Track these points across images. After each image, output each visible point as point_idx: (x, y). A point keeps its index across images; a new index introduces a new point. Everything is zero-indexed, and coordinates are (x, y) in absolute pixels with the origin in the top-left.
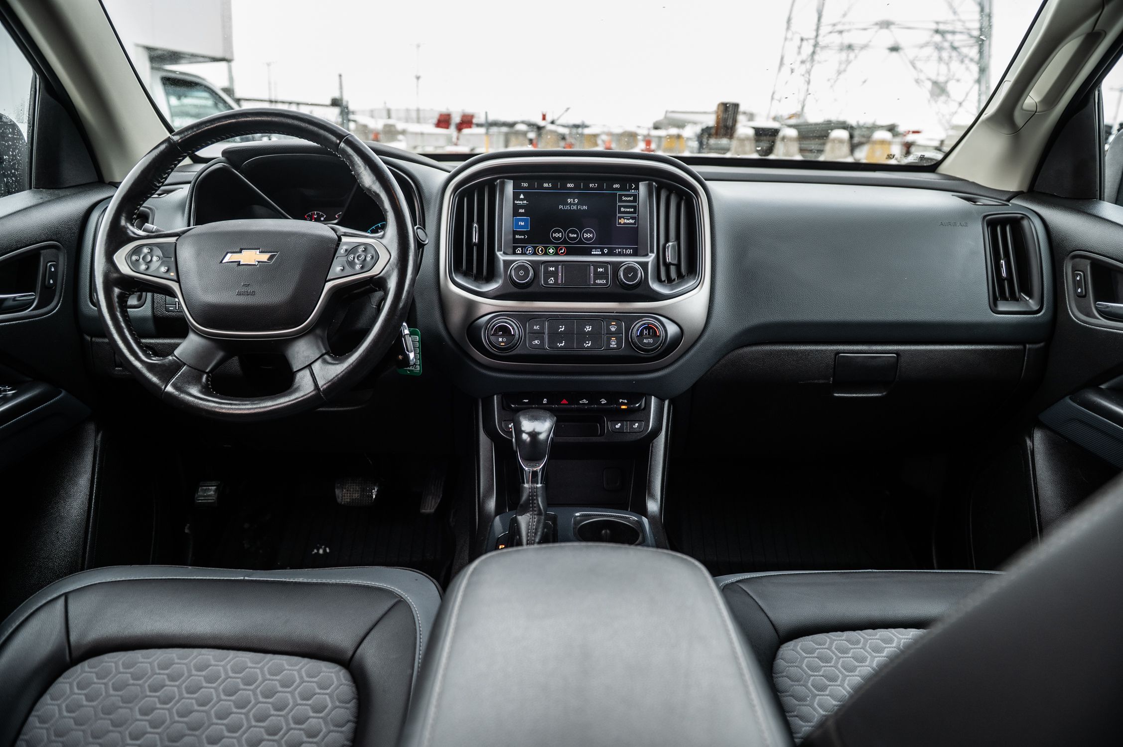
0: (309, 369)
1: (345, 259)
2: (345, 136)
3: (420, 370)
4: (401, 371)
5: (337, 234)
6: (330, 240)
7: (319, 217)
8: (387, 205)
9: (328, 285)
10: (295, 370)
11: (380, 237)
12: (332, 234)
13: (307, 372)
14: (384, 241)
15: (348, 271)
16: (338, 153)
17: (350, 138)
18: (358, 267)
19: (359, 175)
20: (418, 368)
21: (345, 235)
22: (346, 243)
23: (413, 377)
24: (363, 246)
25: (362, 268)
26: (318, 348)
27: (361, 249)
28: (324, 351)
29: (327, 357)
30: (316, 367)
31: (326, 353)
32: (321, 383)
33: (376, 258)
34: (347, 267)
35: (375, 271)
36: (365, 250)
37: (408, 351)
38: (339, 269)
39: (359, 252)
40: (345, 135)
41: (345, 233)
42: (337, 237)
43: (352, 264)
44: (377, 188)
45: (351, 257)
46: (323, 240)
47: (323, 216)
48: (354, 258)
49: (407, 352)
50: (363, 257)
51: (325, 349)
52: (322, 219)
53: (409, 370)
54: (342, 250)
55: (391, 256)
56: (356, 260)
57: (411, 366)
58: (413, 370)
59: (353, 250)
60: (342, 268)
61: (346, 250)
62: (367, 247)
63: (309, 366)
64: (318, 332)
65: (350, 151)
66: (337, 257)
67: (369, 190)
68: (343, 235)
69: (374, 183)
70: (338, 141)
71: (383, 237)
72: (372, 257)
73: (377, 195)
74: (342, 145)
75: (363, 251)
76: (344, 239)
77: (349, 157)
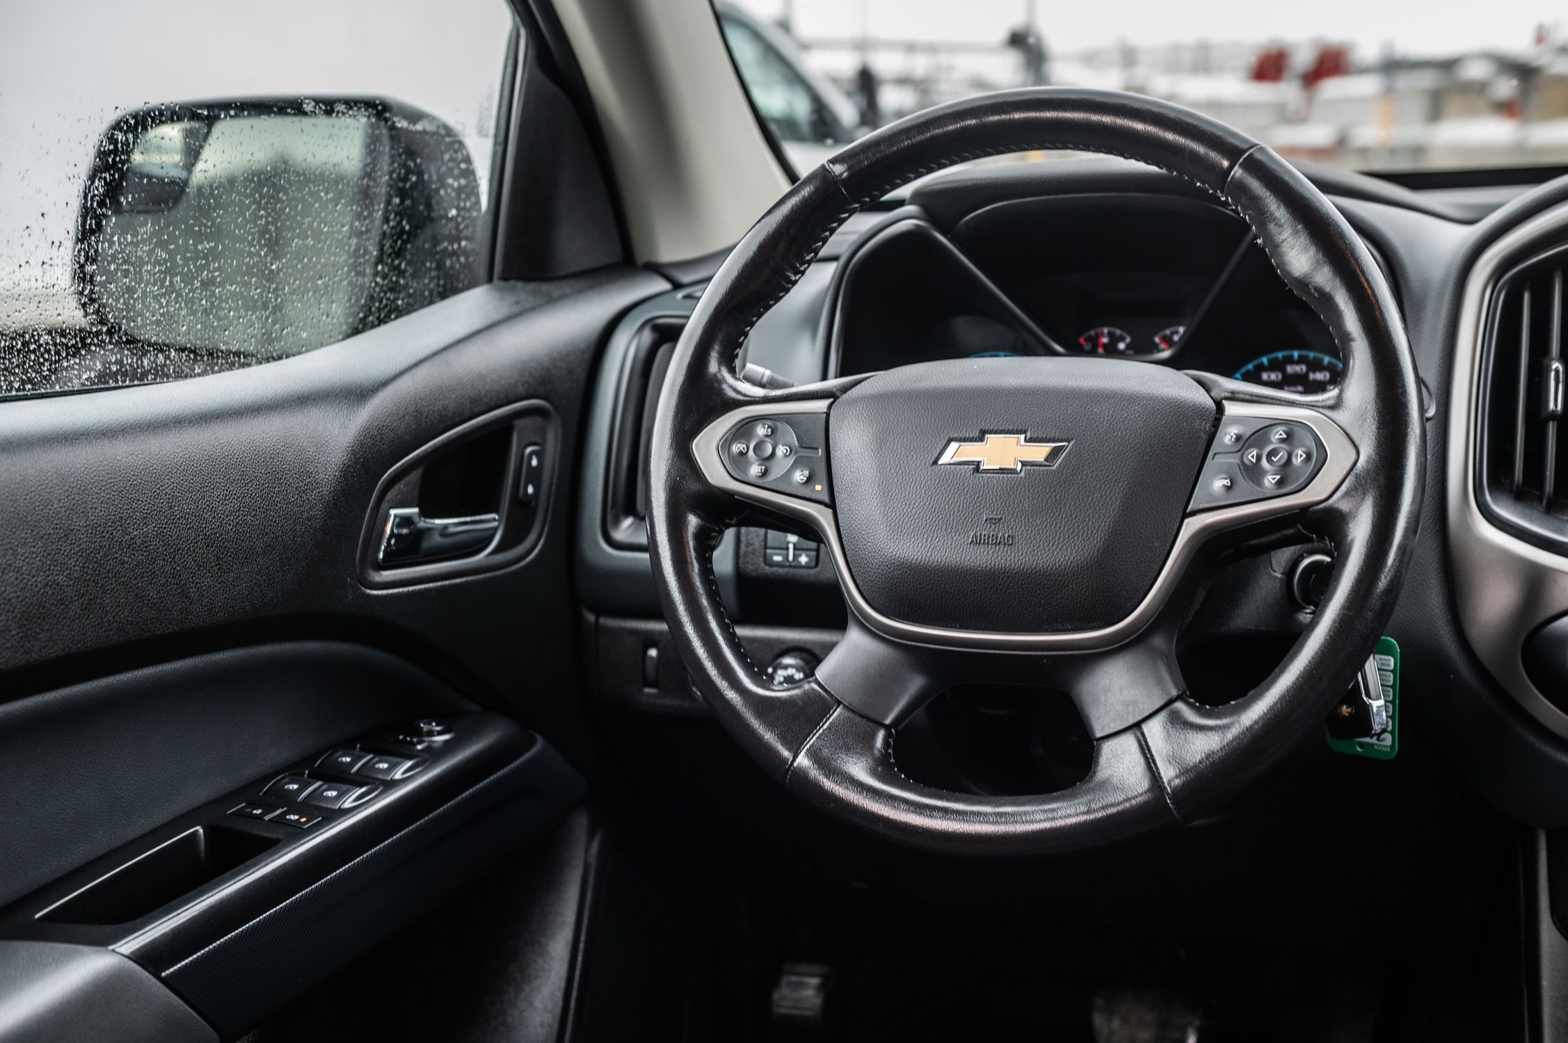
0: (1135, 734)
1: (1235, 460)
2: (1245, 151)
3: (1392, 747)
4: (1339, 746)
5: (1213, 394)
6: (1197, 411)
7: (1114, 340)
8: (1351, 322)
9: (1192, 526)
10: (1098, 734)
11: (1329, 403)
12: (1201, 398)
13: (1129, 741)
14: (1341, 416)
15: (1245, 488)
16: (1222, 192)
17: (1258, 156)
18: (1270, 480)
19: (1276, 246)
20: (1388, 739)
21: (1234, 397)
22: (1237, 420)
23: (1372, 765)
24: (1284, 428)
25: (1280, 483)
26: (1160, 682)
27: (1278, 434)
28: (1174, 693)
29: (1179, 705)
30: (1155, 730)
31: (1178, 698)
32: (1168, 773)
33: (1318, 458)
34: (1242, 481)
35: (1314, 493)
36: (1289, 438)
37: (1368, 695)
38: (1219, 484)
39: (1271, 442)
40: (1245, 146)
41: (1233, 392)
42: (1210, 403)
43: (1254, 472)
44: (1325, 278)
45: (1251, 455)
46: (1179, 411)
47: (1122, 339)
48: (1259, 458)
49: (1365, 699)
50: (1280, 457)
51: (1177, 686)
52: (1122, 346)
53: (1361, 745)
54: (1228, 435)
55: (1358, 453)
56: (1264, 463)
57: (1375, 734)
58: (1372, 745)
59: (1257, 436)
60: (1227, 482)
61: (1238, 438)
62: (1292, 432)
63: (1137, 726)
64: (1158, 641)
65: (1255, 185)
66: (1215, 454)
67: (1303, 283)
68: (1227, 399)
69: (1317, 266)
70: (1226, 164)
71: (1336, 405)
72: (1309, 457)
73: (1326, 299)
74: (1237, 172)
75: (1283, 441)
76: (1231, 409)
77: (1254, 202)
